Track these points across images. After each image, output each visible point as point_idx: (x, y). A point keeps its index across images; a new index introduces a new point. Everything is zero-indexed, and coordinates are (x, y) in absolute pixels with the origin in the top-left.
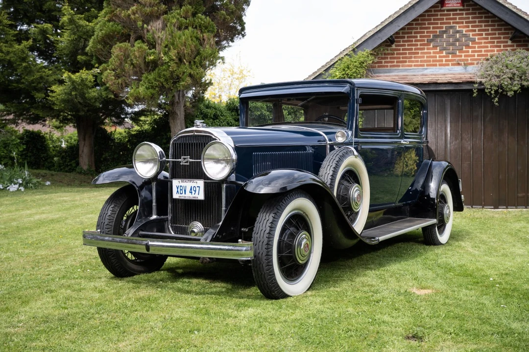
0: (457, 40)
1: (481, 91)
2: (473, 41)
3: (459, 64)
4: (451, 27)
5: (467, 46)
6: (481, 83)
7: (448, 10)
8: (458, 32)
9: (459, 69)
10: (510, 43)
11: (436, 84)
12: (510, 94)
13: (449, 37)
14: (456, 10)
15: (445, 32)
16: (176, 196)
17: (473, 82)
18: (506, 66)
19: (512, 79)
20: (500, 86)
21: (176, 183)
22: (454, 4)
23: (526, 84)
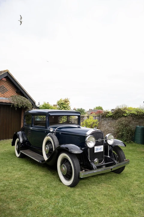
0: (4, 90)
1: (13, 105)
2: (8, 91)
3: (4, 97)
4: (3, 86)
5: (7, 92)
6: (13, 104)
7: (2, 81)
8: (5, 87)
9: (4, 98)
10: (16, 93)
11: (2, 102)
12: (20, 107)
13: (2, 88)
14: (4, 81)
16: (95, 152)
17: (11, 103)
18: (18, 99)
19: (20, 103)
20: (17, 105)
21: (96, 147)
22: (4, 79)
23: (24, 105)
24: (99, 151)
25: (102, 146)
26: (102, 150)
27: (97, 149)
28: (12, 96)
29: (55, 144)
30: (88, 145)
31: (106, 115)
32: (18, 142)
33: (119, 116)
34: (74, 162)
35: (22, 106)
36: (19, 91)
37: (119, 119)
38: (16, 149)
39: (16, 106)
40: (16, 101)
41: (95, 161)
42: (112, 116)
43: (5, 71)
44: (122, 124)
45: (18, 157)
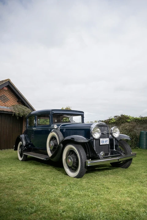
0: (6, 99)
1: (15, 115)
2: (9, 100)
3: (6, 106)
4: (4, 95)
6: (15, 113)
7: (4, 90)
8: (6, 97)
9: (5, 107)
10: (17, 102)
11: (4, 111)
12: (21, 116)
14: (5, 90)
15: (3, 96)
16: (101, 144)
17: (13, 112)
18: (20, 108)
19: (22, 113)
20: (19, 114)
21: (101, 140)
22: (6, 89)
23: (25, 114)
24: (105, 143)
25: (108, 139)
26: (108, 143)
27: (103, 142)
28: (13, 106)
29: (60, 138)
30: (94, 136)
31: (109, 121)
32: (21, 146)
33: (123, 122)
34: (80, 151)
35: (23, 115)
36: (21, 100)
37: (123, 125)
38: (19, 153)
39: (17, 115)
40: (17, 110)
41: (101, 154)
42: (115, 122)
43: (6, 80)
44: (126, 129)
45: (21, 161)
